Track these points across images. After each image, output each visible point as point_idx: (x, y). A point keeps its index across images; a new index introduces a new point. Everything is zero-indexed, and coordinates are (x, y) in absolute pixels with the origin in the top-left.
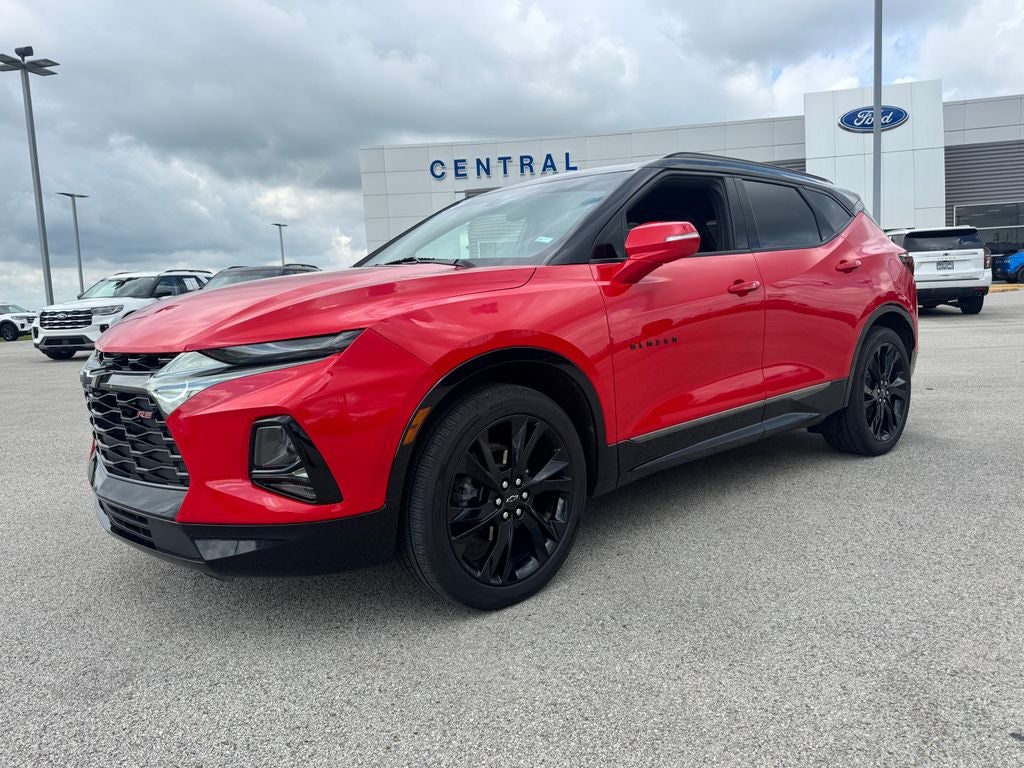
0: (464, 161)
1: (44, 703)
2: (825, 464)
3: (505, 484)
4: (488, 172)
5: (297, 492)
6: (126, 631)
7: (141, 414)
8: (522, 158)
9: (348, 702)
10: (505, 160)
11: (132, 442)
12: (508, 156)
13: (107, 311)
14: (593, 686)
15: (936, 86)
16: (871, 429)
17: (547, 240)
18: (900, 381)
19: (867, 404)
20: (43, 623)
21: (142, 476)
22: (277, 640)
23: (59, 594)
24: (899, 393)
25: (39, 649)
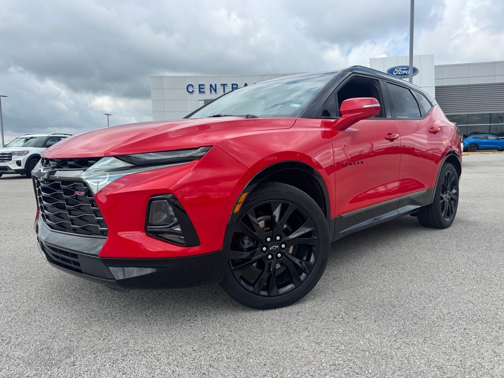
0: (204, 85)
1: (19, 369)
2: (420, 232)
3: (269, 239)
4: (215, 91)
5: (174, 239)
6: (62, 324)
7: (77, 193)
8: (233, 85)
9: (211, 365)
10: (224, 85)
11: (69, 210)
12: (226, 83)
13: (20, 154)
14: (352, 353)
15: (431, 57)
16: (443, 214)
17: (298, 106)
18: (454, 191)
19: (441, 201)
20: (10, 319)
21: (74, 230)
22: (156, 328)
23: (16, 302)
24: (454, 197)
25: (10, 335)
